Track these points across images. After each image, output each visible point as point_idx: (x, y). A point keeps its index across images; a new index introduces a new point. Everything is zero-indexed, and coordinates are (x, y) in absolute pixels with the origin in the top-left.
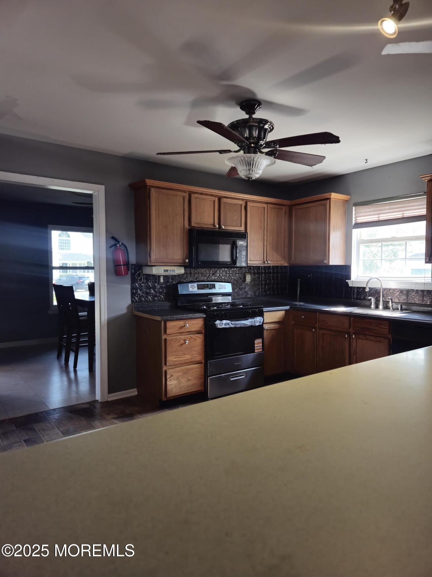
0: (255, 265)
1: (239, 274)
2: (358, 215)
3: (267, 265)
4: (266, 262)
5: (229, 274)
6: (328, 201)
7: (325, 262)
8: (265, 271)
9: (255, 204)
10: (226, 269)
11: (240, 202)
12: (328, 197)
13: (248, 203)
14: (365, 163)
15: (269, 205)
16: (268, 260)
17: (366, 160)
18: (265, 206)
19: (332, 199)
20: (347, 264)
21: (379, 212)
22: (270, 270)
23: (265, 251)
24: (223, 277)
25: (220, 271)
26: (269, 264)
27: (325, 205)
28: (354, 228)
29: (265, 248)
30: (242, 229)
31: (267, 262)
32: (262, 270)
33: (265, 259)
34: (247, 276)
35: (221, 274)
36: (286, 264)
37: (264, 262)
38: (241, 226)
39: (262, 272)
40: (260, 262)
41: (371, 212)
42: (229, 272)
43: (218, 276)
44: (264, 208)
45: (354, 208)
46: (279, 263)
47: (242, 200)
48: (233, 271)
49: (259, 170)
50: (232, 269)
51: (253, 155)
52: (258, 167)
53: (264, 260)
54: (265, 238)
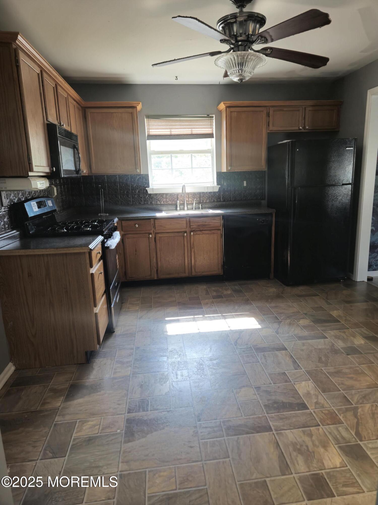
2: (150, 127)
6: (135, 109)
7: (138, 171)
9: (71, 101)
12: (134, 105)
14: (176, 79)
17: (177, 77)
18: (75, 103)
21: (171, 127)
27: (132, 113)
28: (147, 139)
38: (69, 126)
41: (163, 125)
44: (75, 106)
45: (146, 120)
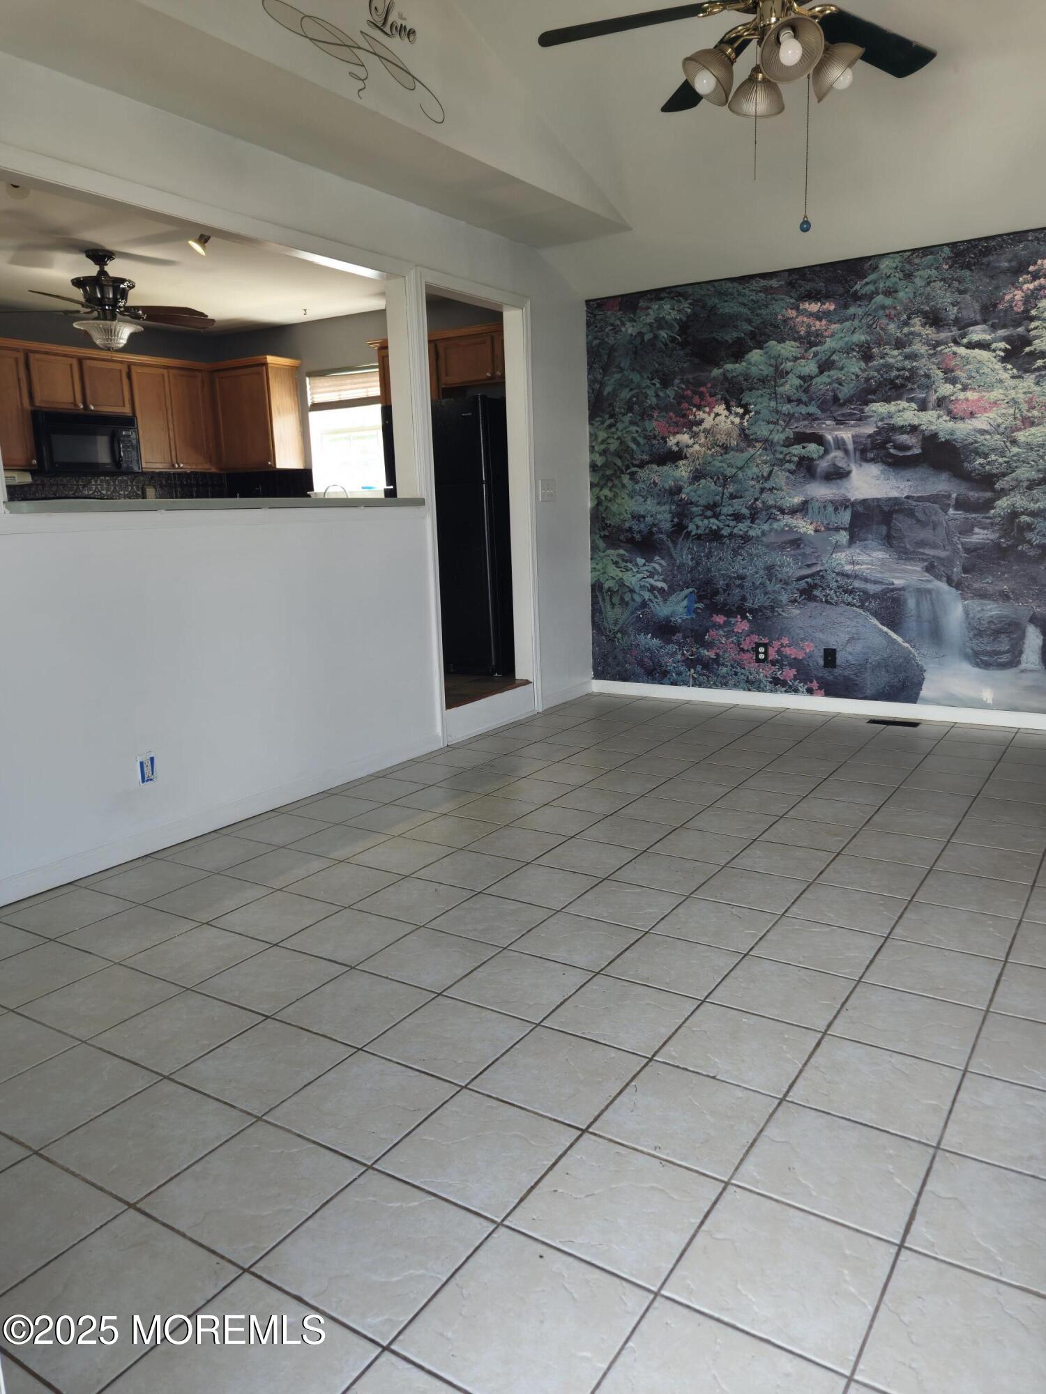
0: (157, 471)
1: (132, 486)
2: (315, 391)
3: (178, 470)
4: (177, 466)
5: (115, 485)
6: (264, 368)
7: (270, 463)
8: (182, 483)
9: (146, 370)
10: (107, 478)
11: (118, 366)
12: (263, 361)
13: (133, 368)
14: (304, 314)
15: (172, 371)
16: (179, 461)
17: (305, 310)
18: (165, 372)
19: (270, 365)
20: (307, 468)
22: (191, 480)
23: (173, 447)
24: (104, 492)
25: (96, 482)
26: (181, 468)
27: (260, 374)
28: (310, 411)
29: (172, 442)
30: (127, 410)
31: (179, 466)
32: (175, 480)
33: (174, 459)
34: (147, 490)
35: (99, 486)
36: (213, 470)
37: (173, 466)
38: (124, 406)
39: (175, 484)
40: (165, 465)
42: (114, 482)
43: (94, 489)
44: (163, 375)
45: (307, 379)
46: (200, 467)
47: (121, 362)
48: (122, 482)
49: (121, 339)
50: (120, 478)
51: (108, 322)
52: (119, 336)
53: (172, 461)
54: (171, 426)
